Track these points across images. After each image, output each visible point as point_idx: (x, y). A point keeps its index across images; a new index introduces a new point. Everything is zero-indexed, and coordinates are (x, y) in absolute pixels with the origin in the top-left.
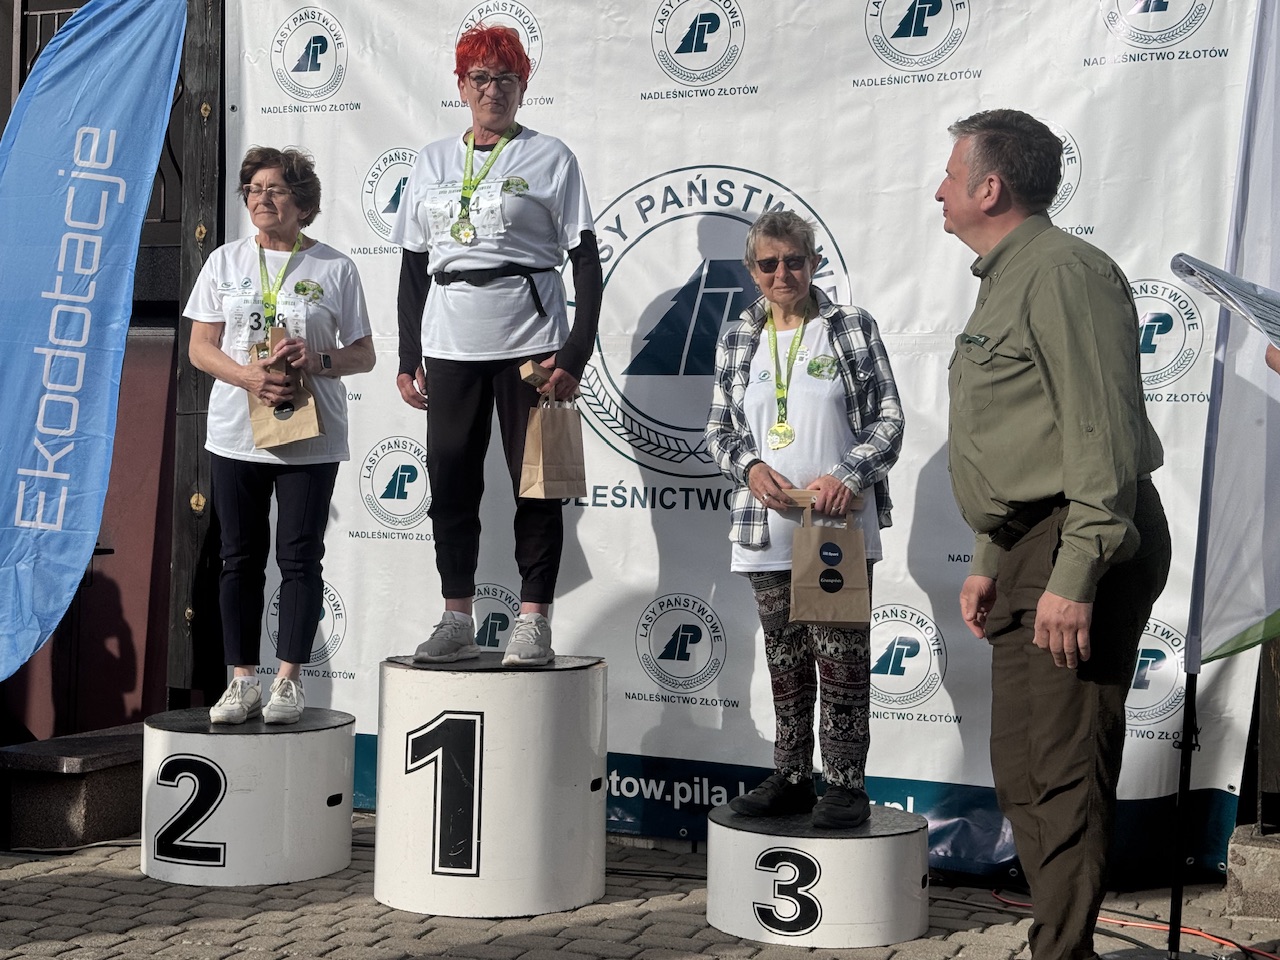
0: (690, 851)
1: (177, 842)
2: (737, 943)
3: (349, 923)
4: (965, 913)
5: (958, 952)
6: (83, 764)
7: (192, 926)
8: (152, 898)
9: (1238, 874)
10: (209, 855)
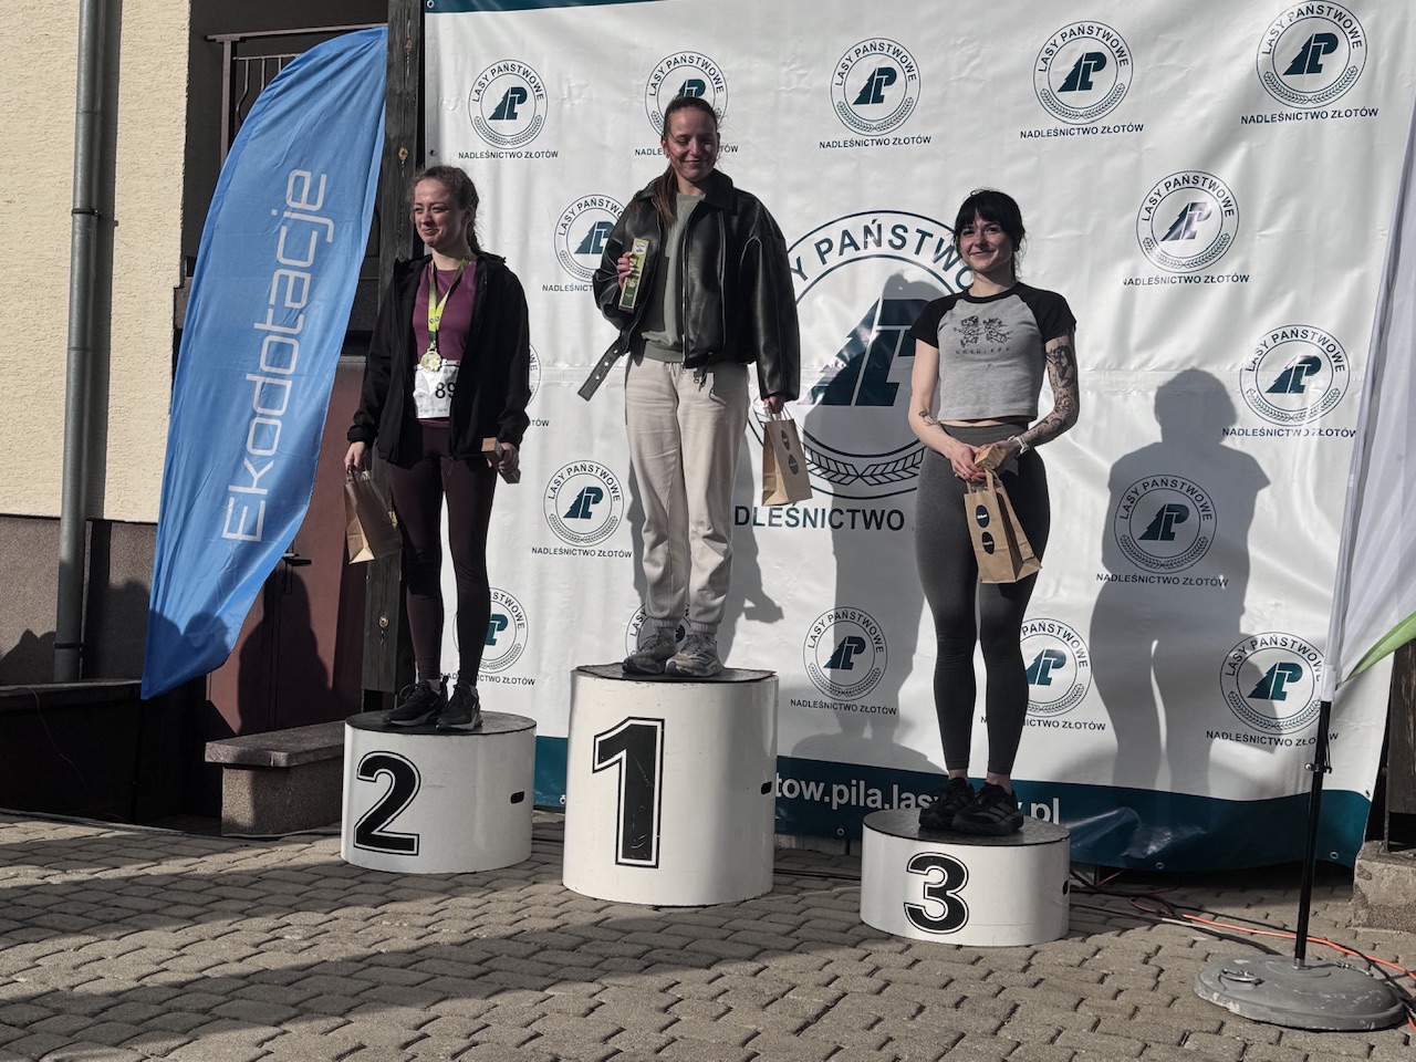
0: (843, 853)
1: (375, 832)
2: (888, 939)
3: (532, 910)
4: (1103, 918)
5: (1095, 954)
6: (289, 758)
7: (390, 907)
8: (354, 882)
9: (1364, 889)
10: (405, 844)
